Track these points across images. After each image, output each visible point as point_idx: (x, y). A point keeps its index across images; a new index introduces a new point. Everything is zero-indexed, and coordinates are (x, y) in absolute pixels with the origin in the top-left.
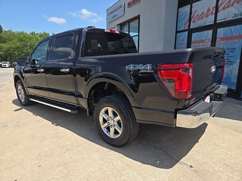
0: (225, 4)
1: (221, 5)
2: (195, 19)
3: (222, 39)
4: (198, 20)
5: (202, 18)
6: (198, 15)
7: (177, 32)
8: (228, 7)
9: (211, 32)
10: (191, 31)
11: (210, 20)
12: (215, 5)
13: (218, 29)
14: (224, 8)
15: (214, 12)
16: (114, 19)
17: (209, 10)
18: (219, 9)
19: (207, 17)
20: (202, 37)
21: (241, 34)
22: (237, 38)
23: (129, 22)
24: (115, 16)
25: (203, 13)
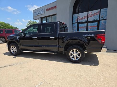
0: (90, 15)
1: (89, 15)
2: (80, 19)
3: (90, 27)
4: (81, 19)
5: (82, 19)
6: (81, 18)
7: (73, 23)
9: (86, 24)
10: (78, 23)
11: (85, 20)
12: (87, 15)
13: (89, 23)
14: (90, 17)
15: (87, 17)
16: (38, 15)
17: (85, 17)
18: (89, 17)
20: (83, 25)
21: (97, 25)
22: (95, 26)
23: (46, 17)
24: (39, 14)
25: (83, 17)
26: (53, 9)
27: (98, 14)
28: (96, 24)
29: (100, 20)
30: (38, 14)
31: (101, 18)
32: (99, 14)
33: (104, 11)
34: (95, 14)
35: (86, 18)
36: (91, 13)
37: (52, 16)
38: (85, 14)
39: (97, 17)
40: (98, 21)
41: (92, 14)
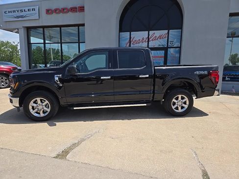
0: (153, 38)
1: (151, 38)
2: (134, 42)
4: (137, 43)
5: (139, 43)
6: (136, 40)
8: (155, 40)
11: (144, 45)
12: (147, 37)
14: (153, 40)
15: (147, 41)
17: (143, 39)
19: (142, 42)
21: (163, 55)
22: (161, 57)
23: (44, 27)
24: (22, 17)
25: (140, 40)
26: (67, 12)
27: (165, 37)
28: (162, 53)
29: (168, 48)
30: (18, 17)
31: (169, 44)
32: (167, 38)
33: (173, 33)
34: (160, 37)
35: (145, 41)
36: (154, 33)
37: (60, 27)
38: (144, 34)
39: (162, 43)
40: (166, 49)
41: (156, 37)
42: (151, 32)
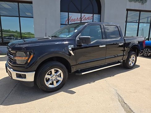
0: (84, 18)
1: (82, 18)
4: (73, 21)
5: (75, 21)
6: (73, 19)
7: (61, 24)
12: (80, 17)
15: (80, 20)
17: (77, 18)
18: (82, 20)
19: (77, 21)
27: (91, 19)
32: (92, 19)
33: (96, 17)
34: (88, 18)
36: (85, 16)
38: (78, 15)
41: (86, 18)
42: (83, 15)
